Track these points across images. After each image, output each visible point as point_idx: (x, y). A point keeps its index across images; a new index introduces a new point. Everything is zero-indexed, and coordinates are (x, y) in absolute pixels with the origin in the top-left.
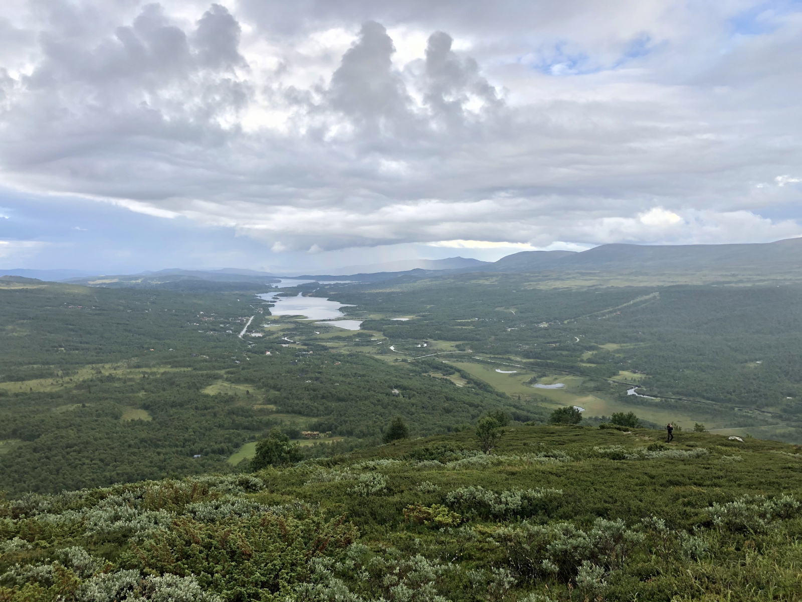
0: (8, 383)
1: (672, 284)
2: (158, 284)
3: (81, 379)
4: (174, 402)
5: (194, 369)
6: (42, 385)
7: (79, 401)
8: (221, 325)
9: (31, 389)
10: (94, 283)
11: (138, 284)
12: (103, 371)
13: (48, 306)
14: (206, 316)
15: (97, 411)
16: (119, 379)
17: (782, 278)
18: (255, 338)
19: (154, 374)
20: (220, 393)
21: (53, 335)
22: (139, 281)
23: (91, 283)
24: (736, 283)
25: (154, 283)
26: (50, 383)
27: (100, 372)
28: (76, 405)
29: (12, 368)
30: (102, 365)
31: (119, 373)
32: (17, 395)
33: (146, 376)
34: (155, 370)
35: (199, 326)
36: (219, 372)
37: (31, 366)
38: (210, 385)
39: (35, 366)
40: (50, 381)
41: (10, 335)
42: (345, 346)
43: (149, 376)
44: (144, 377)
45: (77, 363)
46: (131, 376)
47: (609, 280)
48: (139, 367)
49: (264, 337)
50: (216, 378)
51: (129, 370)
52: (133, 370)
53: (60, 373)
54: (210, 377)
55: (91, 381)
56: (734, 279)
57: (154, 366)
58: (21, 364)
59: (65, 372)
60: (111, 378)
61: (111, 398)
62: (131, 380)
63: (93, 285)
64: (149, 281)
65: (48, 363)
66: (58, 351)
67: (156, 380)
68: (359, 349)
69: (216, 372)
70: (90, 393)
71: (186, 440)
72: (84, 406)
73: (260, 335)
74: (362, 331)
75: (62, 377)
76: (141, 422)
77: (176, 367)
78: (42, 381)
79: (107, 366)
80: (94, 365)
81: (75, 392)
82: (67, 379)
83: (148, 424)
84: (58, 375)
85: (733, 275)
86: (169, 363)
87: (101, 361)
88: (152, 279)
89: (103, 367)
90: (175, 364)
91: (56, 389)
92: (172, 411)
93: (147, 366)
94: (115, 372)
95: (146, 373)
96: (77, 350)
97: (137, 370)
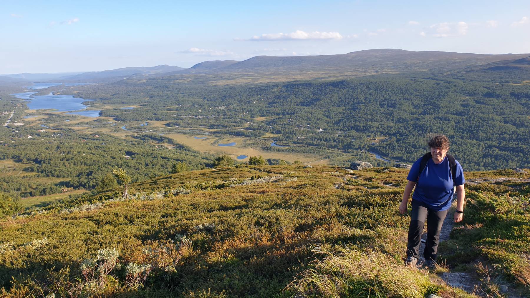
1: (294, 80)
17: (351, 74)
18: (17, 127)
24: (328, 78)
42: (88, 128)
47: (259, 78)
49: (25, 125)
56: (327, 76)
68: (99, 130)
73: (22, 124)
74: (100, 118)
85: (326, 74)
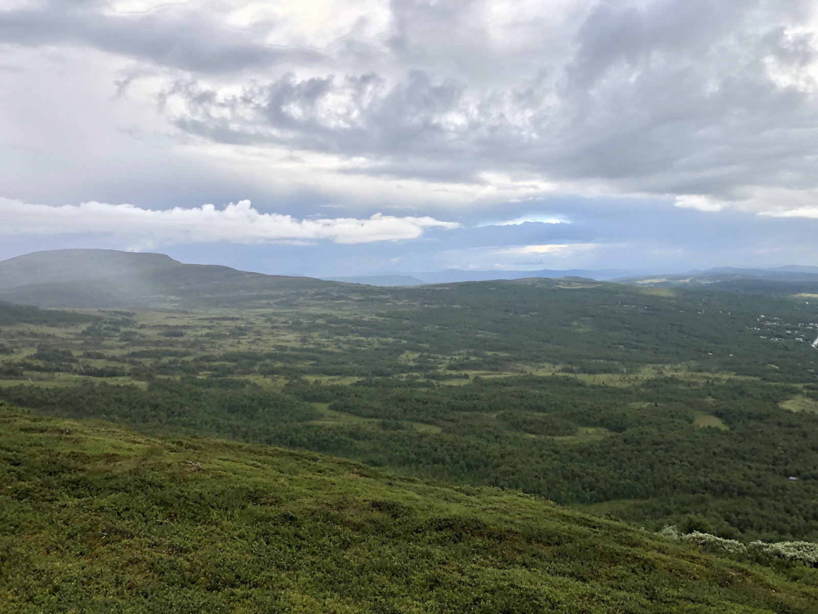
0: (582, 375)
2: (707, 284)
3: (645, 378)
4: (750, 414)
5: (763, 379)
6: (611, 380)
7: (650, 400)
8: (788, 332)
9: (603, 383)
10: (642, 282)
11: (686, 284)
12: (664, 372)
13: (605, 305)
14: (768, 320)
15: (670, 412)
16: (682, 382)
19: (718, 379)
20: (804, 410)
21: (612, 332)
22: (687, 281)
23: (640, 282)
25: (703, 282)
26: (618, 379)
27: (662, 373)
28: (649, 403)
29: (583, 361)
30: (662, 365)
31: (681, 375)
32: (593, 387)
33: (710, 381)
34: (717, 375)
35: (760, 331)
36: (796, 385)
37: (598, 361)
38: (788, 399)
39: (602, 361)
40: (617, 377)
41: (576, 330)
43: (713, 382)
44: (708, 382)
45: (638, 362)
46: (694, 380)
48: (700, 371)
50: (795, 392)
51: (690, 374)
52: (694, 373)
53: (625, 370)
54: (786, 390)
55: (656, 381)
57: (716, 371)
58: (590, 358)
59: (629, 369)
60: (673, 380)
61: (681, 401)
62: (695, 384)
63: (642, 284)
64: (698, 281)
65: (612, 359)
66: (618, 348)
67: (722, 387)
69: (793, 385)
70: (658, 392)
71: (776, 459)
72: (656, 405)
75: (627, 374)
76: (718, 430)
77: (742, 375)
78: (610, 375)
79: (667, 367)
80: (655, 365)
81: (643, 390)
82: (632, 376)
83: (726, 433)
84: (623, 372)
86: (734, 370)
87: (661, 362)
88: (701, 278)
89: (663, 368)
90: (740, 372)
91: (626, 385)
92: (752, 423)
93: (708, 371)
94: (676, 374)
95: (710, 378)
96: (636, 348)
97: (699, 374)
